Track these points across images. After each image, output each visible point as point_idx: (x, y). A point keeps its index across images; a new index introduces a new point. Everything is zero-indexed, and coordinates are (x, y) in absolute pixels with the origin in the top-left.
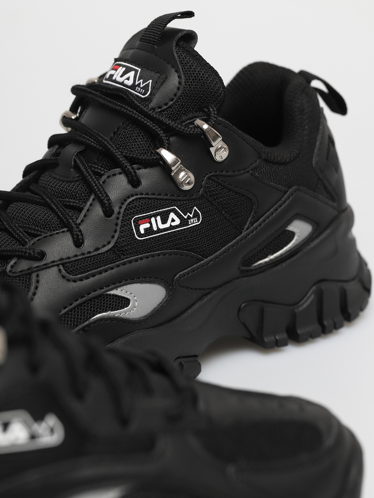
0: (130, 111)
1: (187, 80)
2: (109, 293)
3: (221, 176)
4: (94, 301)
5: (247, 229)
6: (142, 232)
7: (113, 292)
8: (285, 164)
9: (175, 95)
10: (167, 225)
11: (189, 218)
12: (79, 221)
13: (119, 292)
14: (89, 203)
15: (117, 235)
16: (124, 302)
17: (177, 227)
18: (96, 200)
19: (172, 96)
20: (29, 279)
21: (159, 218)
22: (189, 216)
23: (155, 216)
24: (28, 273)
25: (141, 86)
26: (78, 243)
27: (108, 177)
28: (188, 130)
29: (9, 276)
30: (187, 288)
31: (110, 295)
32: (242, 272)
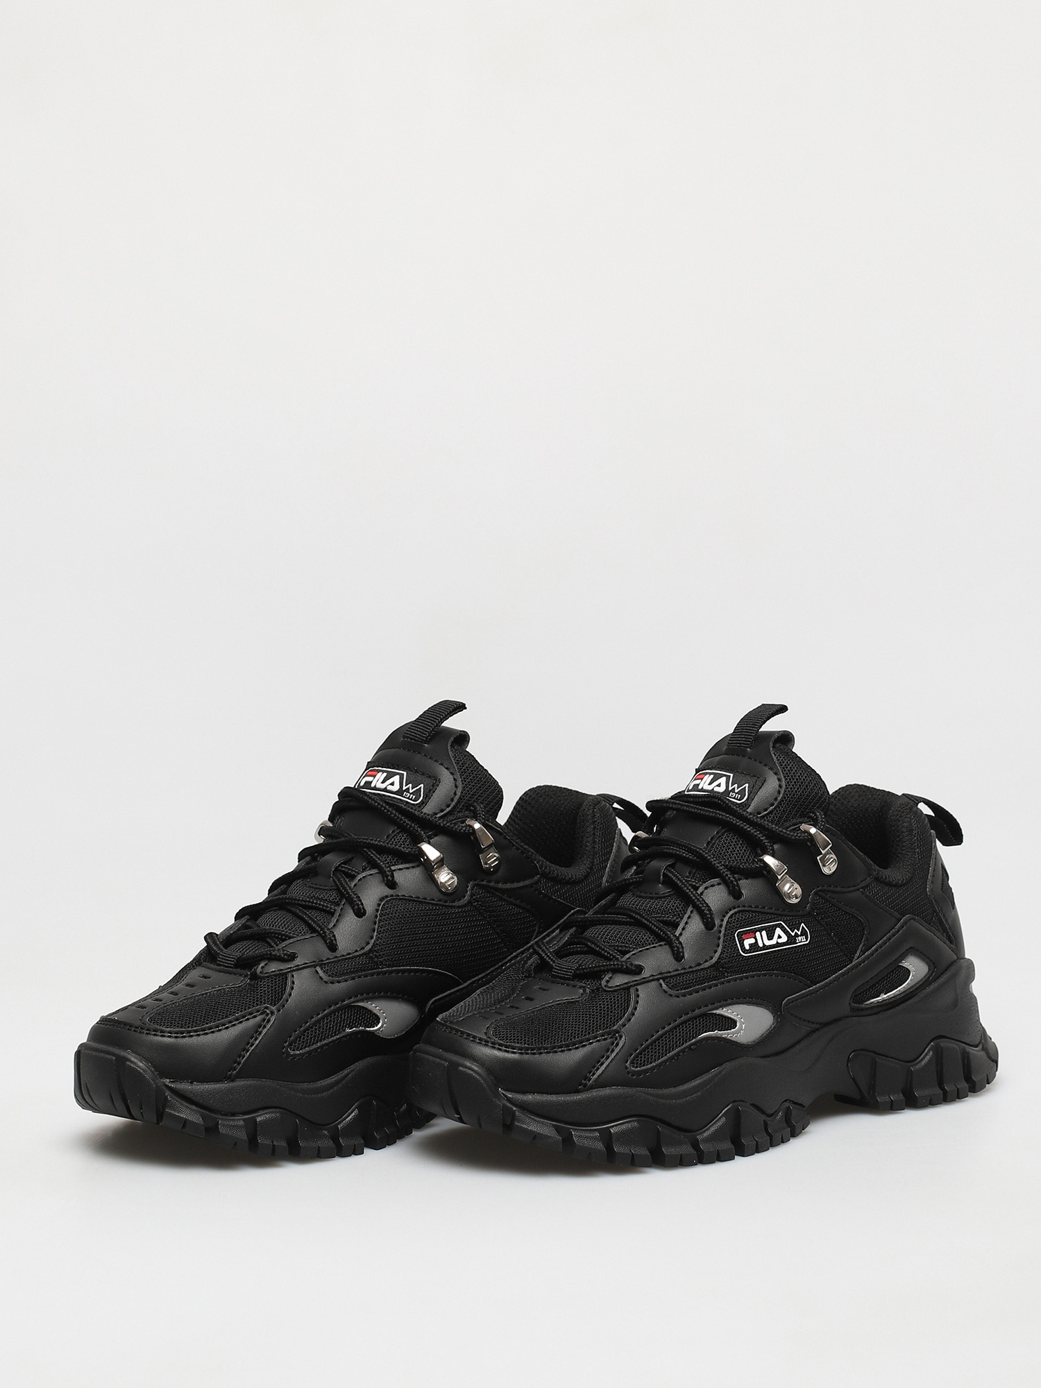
0: (726, 817)
1: (788, 783)
2: (714, 1012)
3: (829, 891)
4: (700, 1020)
5: (858, 958)
6: (747, 947)
7: (718, 1012)
8: (897, 886)
9: (776, 799)
10: (773, 942)
11: (797, 935)
12: (677, 934)
13: (726, 1012)
14: (686, 916)
15: (719, 950)
16: (731, 1023)
17: (784, 944)
18: (695, 912)
19: (772, 801)
20: (628, 993)
21: (764, 933)
22: (796, 933)
23: (760, 930)
24: (626, 989)
25: (736, 791)
26: (678, 956)
27: (706, 888)
28: (793, 835)
29: (606, 991)
30: (796, 1016)
31: (715, 1014)
32: (853, 1009)
